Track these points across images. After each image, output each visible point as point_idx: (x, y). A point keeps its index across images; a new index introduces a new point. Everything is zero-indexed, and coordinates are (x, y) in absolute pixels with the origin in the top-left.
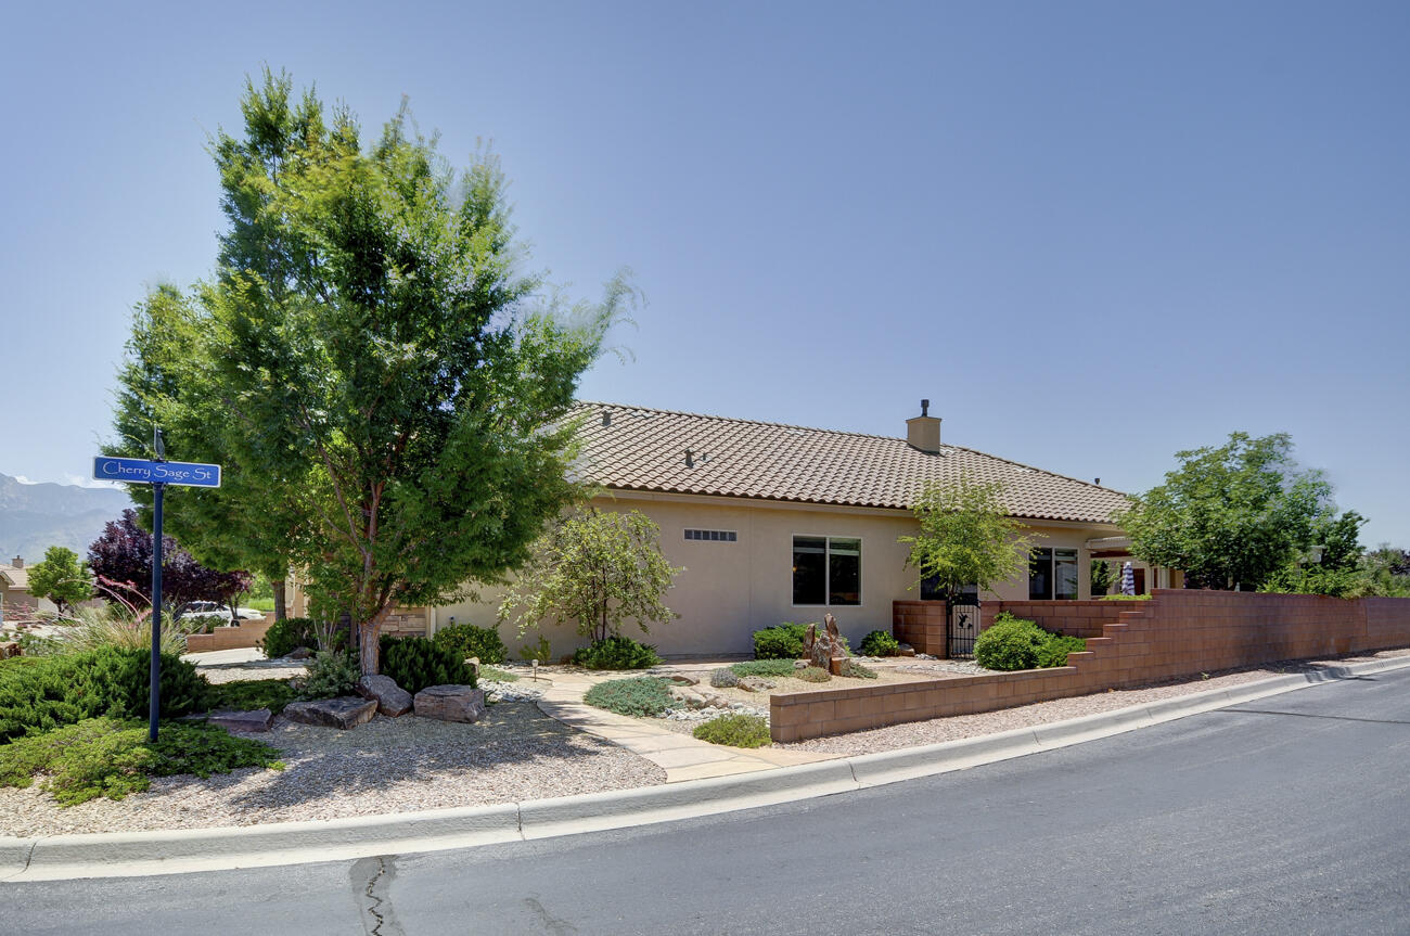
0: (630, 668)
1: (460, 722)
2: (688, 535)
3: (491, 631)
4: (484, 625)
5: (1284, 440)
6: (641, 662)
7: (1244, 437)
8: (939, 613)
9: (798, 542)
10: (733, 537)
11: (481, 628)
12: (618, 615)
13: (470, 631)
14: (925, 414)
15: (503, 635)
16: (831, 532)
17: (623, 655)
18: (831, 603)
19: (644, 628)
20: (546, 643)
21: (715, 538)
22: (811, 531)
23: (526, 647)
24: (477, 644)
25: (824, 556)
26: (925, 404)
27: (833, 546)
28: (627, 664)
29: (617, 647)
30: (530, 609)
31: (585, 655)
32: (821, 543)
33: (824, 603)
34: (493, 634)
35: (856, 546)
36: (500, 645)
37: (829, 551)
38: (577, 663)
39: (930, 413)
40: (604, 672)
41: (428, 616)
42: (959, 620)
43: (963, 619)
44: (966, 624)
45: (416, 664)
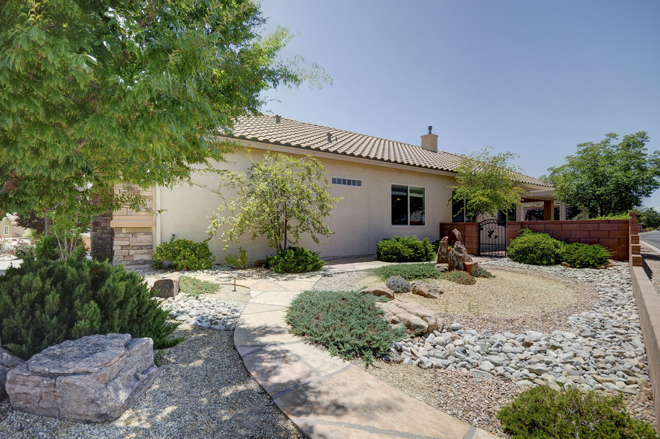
0: (308, 271)
1: (88, 422)
2: (334, 181)
3: (203, 245)
4: (198, 240)
5: (643, 135)
6: (316, 266)
7: (614, 136)
8: (475, 230)
9: (394, 188)
10: (359, 183)
11: (194, 242)
12: (297, 231)
13: (186, 244)
14: (430, 133)
15: (212, 246)
16: (411, 183)
17: (302, 261)
18: (410, 225)
19: (317, 241)
20: (244, 252)
21: (349, 184)
22: (401, 182)
23: (230, 256)
24: (191, 254)
25: (407, 196)
26: (430, 128)
27: (411, 191)
28: (306, 268)
29: (296, 255)
30: (232, 227)
31: (273, 261)
32: (404, 189)
33: (407, 224)
34: (204, 246)
35: (421, 191)
36: (209, 254)
37: (409, 194)
38: (267, 266)
39: (432, 132)
40: (289, 275)
41: (154, 233)
42: (488, 234)
43: (491, 233)
44: (493, 236)
45: (43, 303)
